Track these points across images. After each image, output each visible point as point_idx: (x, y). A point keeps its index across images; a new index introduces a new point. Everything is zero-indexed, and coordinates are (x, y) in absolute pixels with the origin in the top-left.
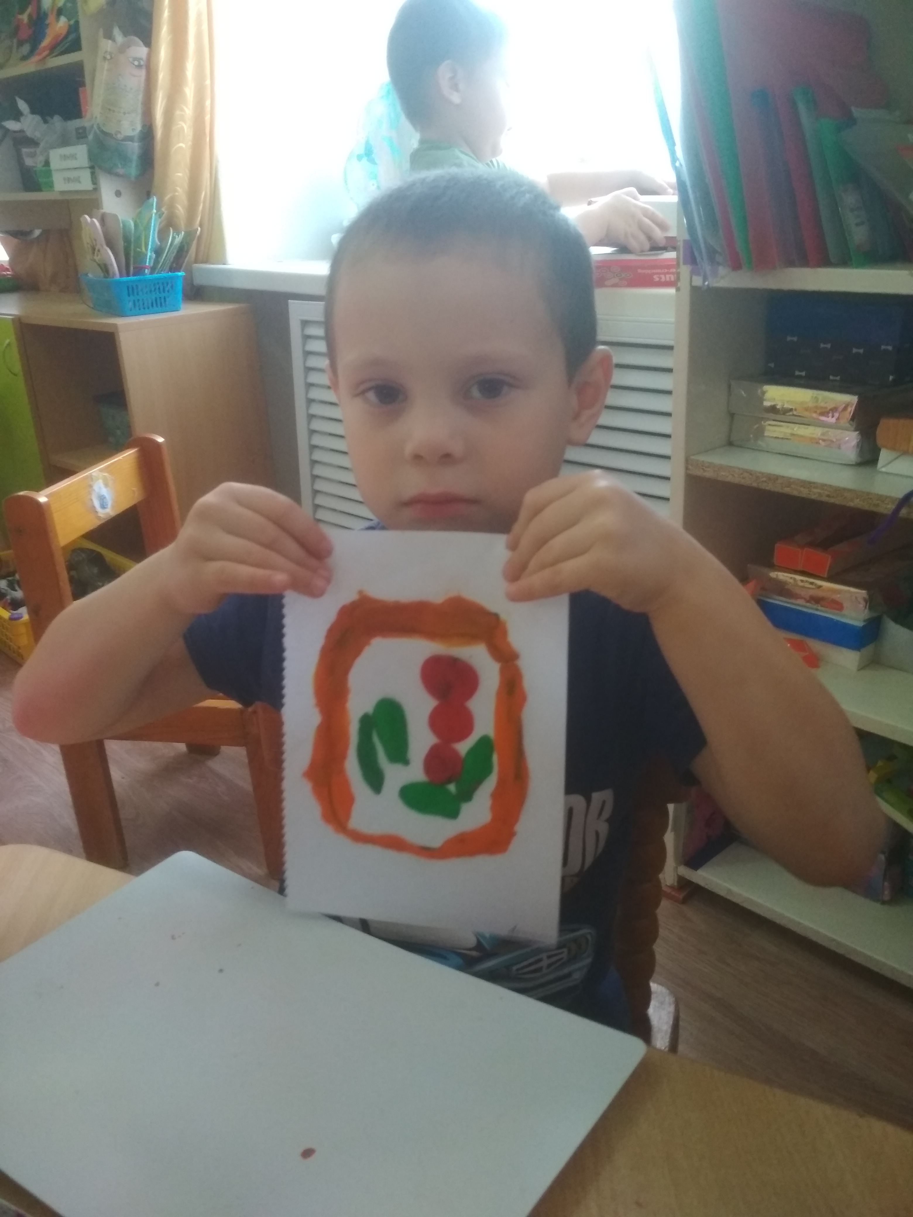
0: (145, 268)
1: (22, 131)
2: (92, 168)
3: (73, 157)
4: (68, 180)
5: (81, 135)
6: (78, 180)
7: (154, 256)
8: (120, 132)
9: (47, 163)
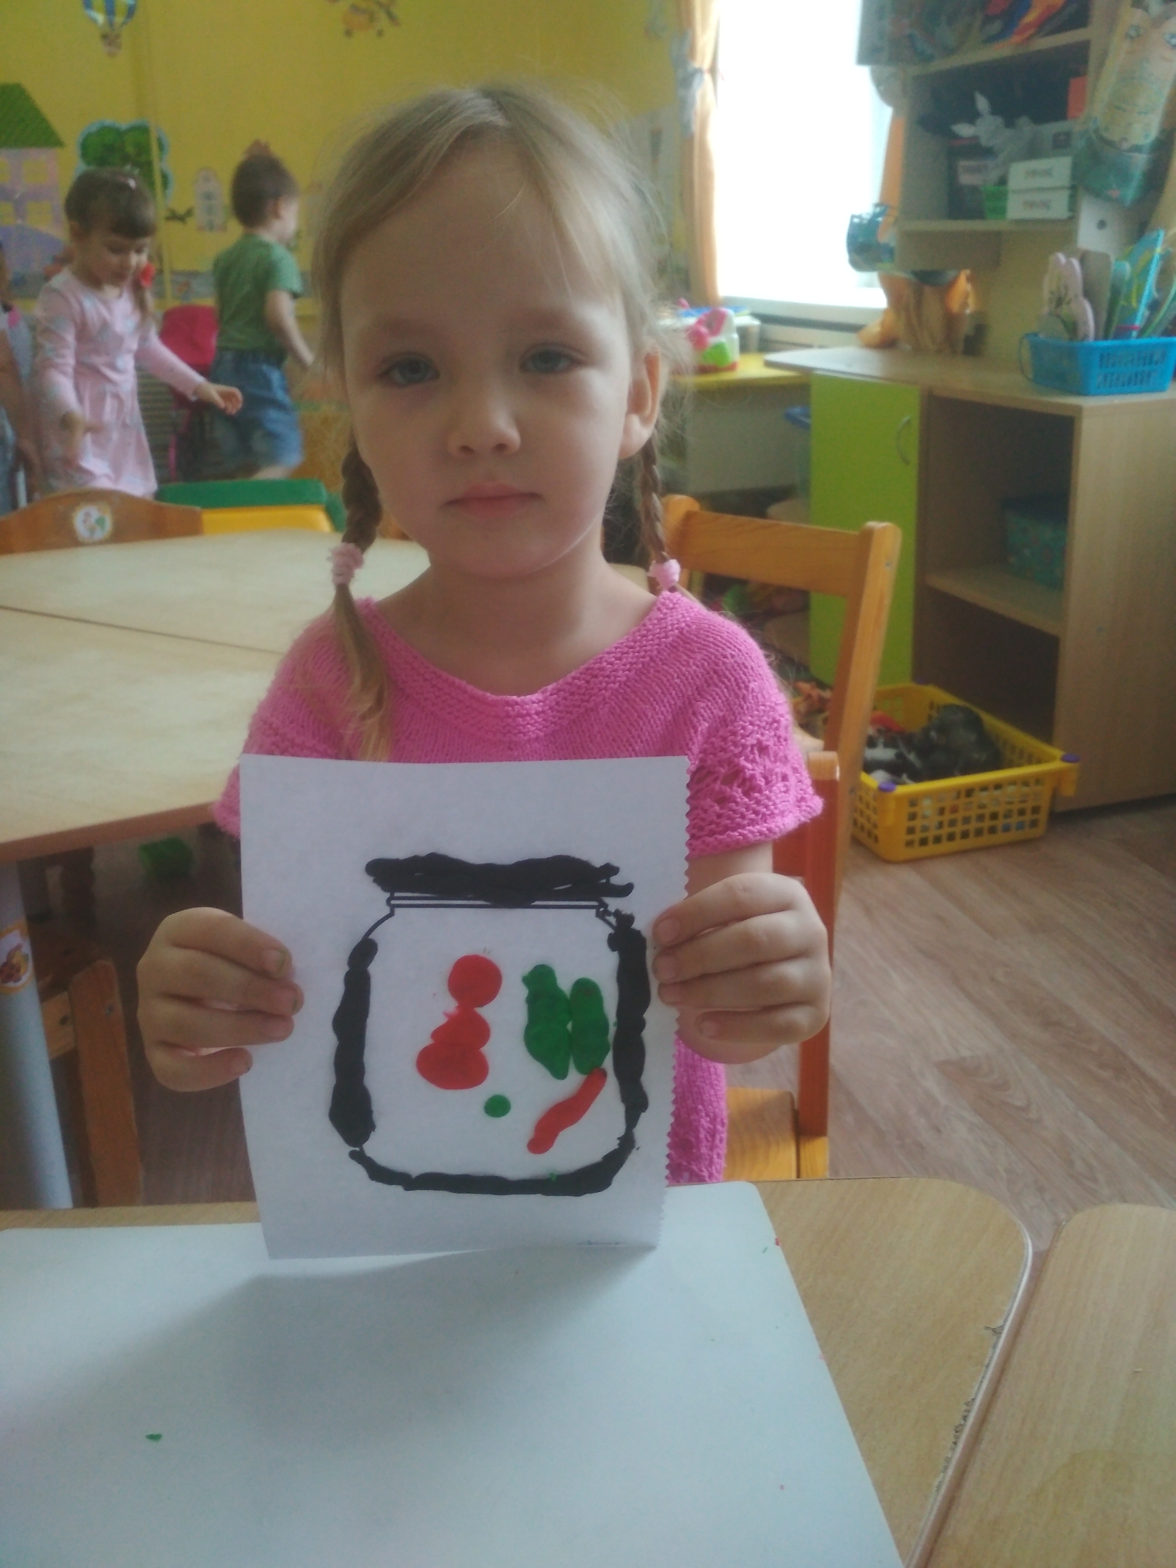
0: (1134, 328)
1: (975, 138)
2: (1073, 189)
3: (1048, 173)
4: (1031, 205)
5: (1061, 144)
6: (1046, 205)
7: (1147, 313)
8: (1125, 139)
9: (1003, 181)
